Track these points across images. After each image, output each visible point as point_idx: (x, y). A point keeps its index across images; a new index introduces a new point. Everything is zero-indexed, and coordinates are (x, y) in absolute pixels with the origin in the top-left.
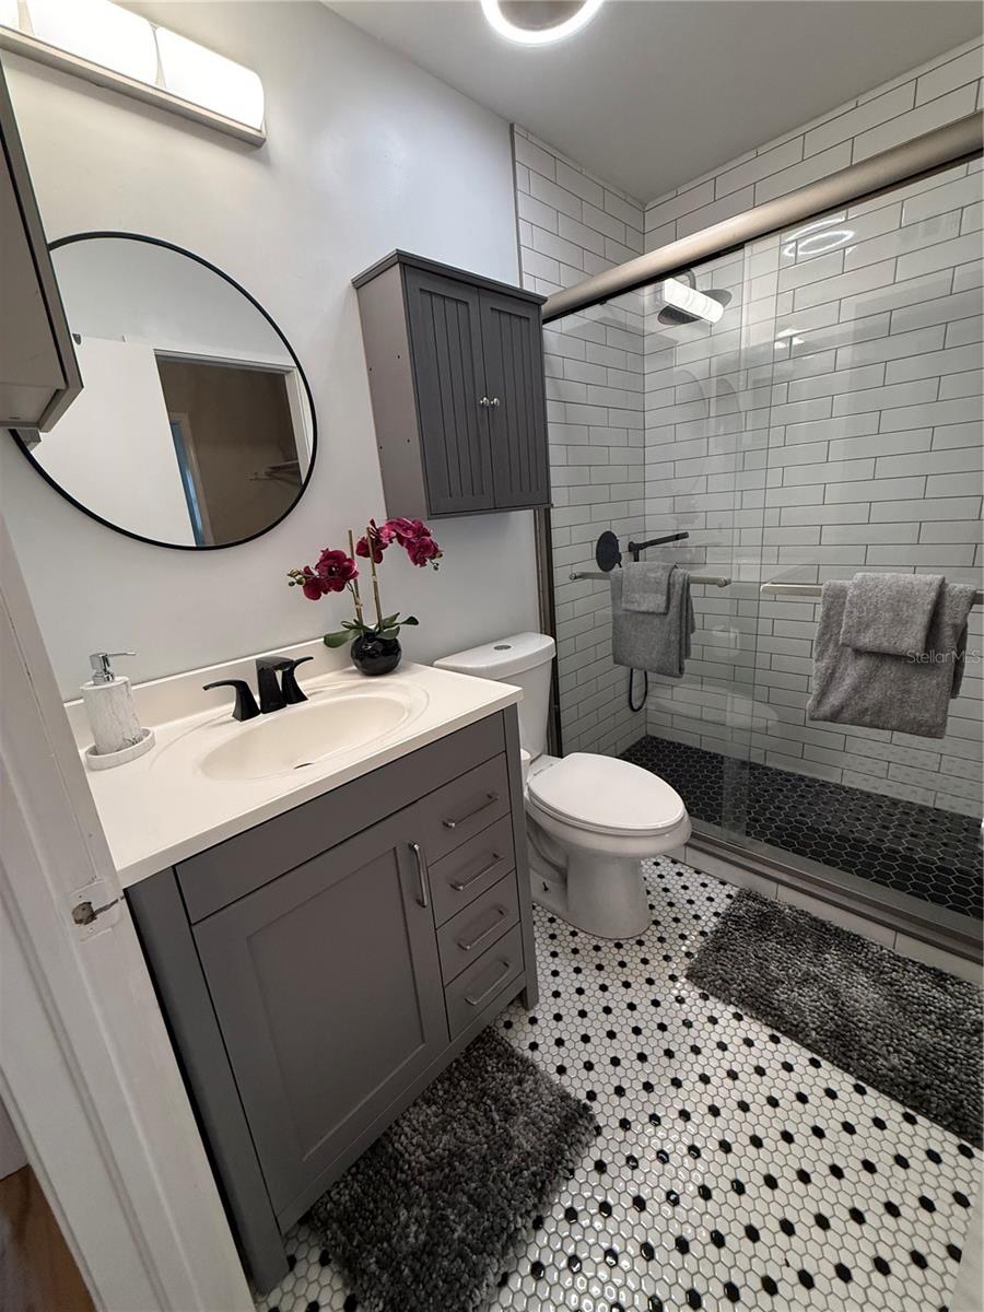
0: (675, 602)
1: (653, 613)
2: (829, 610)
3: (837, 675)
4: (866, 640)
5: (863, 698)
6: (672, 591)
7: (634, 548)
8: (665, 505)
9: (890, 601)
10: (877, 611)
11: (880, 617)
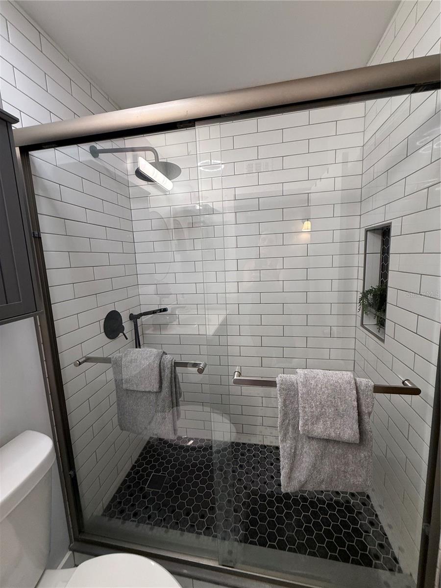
0: (166, 384)
1: (149, 392)
2: (285, 400)
3: (297, 453)
4: (319, 430)
5: (319, 472)
6: (163, 374)
7: (134, 318)
8: (151, 289)
9: (329, 399)
10: (323, 407)
11: (325, 412)
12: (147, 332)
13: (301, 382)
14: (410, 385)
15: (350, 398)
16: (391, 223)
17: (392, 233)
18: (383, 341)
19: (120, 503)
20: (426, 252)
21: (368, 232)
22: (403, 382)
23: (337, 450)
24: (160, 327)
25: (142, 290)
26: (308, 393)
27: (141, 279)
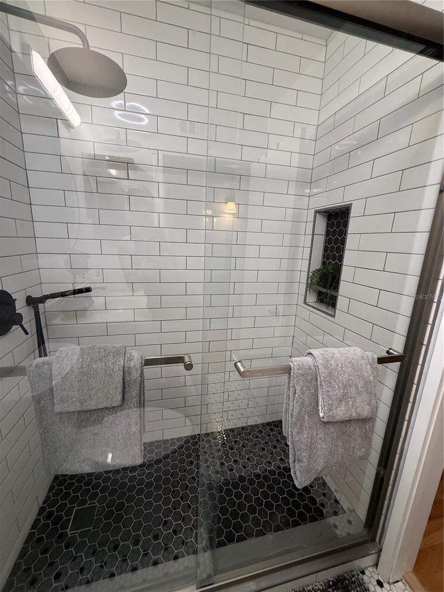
4: (342, 412)
6: (127, 378)
7: (32, 302)
8: (61, 261)
9: (350, 377)
10: (345, 388)
11: (348, 392)
12: (54, 322)
13: (322, 364)
14: (396, 354)
15: (367, 374)
16: (351, 204)
17: (352, 214)
18: (334, 316)
19: (27, 570)
20: (394, 231)
21: (317, 214)
22: (388, 352)
23: (349, 428)
24: (76, 314)
25: (43, 261)
26: (330, 375)
27: (42, 246)
